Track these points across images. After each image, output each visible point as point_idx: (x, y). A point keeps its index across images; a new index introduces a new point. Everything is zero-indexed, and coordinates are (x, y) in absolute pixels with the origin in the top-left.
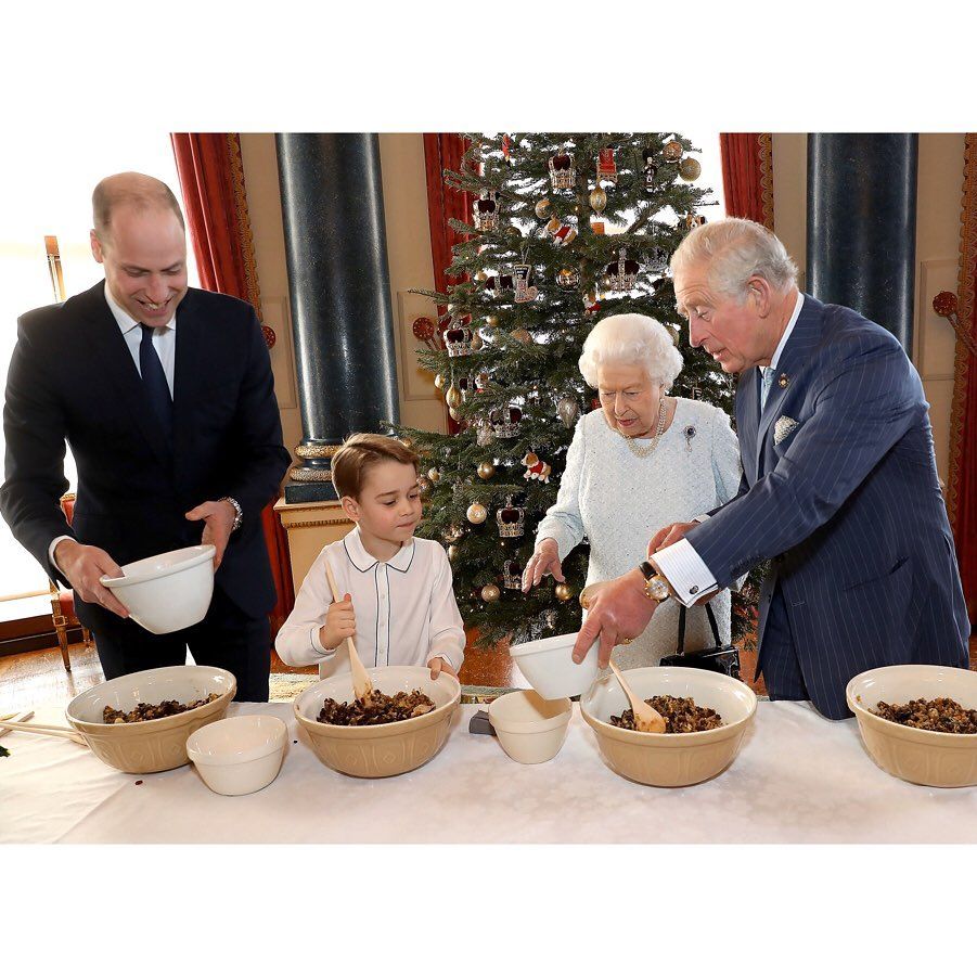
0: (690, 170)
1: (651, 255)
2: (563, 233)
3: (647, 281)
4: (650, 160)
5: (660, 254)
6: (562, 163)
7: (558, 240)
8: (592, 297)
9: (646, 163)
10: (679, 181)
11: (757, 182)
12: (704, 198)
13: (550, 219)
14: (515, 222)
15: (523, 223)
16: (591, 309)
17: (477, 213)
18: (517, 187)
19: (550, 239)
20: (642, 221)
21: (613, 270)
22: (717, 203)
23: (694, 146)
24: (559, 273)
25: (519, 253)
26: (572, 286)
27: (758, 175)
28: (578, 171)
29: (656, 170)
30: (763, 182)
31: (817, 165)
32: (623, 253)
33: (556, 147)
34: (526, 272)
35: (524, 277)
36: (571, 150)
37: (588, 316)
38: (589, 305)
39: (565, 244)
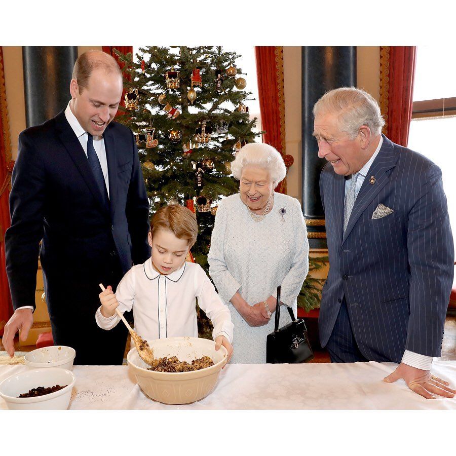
0: (241, 84)
1: (219, 124)
2: (173, 112)
3: (218, 141)
4: (219, 75)
5: (224, 124)
6: (172, 75)
7: (170, 116)
8: (188, 146)
9: (217, 77)
10: (235, 89)
11: (276, 94)
12: (247, 97)
13: (166, 104)
14: (148, 106)
15: (152, 107)
16: (187, 153)
17: (127, 100)
18: (150, 90)
19: (165, 116)
20: (215, 107)
21: (199, 132)
22: (255, 99)
23: (242, 71)
24: (169, 133)
25: (149, 123)
26: (177, 139)
27: (277, 91)
28: (181, 79)
29: (222, 81)
30: (279, 94)
31: (306, 85)
32: (204, 123)
33: (169, 68)
34: (152, 131)
35: (151, 135)
36: (178, 70)
37: (185, 156)
38: (186, 150)
39: (174, 118)
